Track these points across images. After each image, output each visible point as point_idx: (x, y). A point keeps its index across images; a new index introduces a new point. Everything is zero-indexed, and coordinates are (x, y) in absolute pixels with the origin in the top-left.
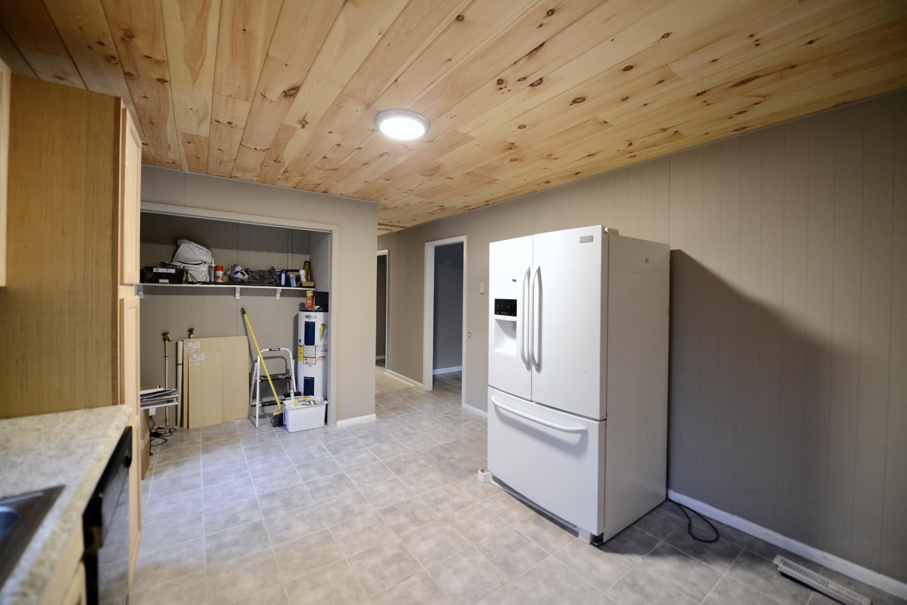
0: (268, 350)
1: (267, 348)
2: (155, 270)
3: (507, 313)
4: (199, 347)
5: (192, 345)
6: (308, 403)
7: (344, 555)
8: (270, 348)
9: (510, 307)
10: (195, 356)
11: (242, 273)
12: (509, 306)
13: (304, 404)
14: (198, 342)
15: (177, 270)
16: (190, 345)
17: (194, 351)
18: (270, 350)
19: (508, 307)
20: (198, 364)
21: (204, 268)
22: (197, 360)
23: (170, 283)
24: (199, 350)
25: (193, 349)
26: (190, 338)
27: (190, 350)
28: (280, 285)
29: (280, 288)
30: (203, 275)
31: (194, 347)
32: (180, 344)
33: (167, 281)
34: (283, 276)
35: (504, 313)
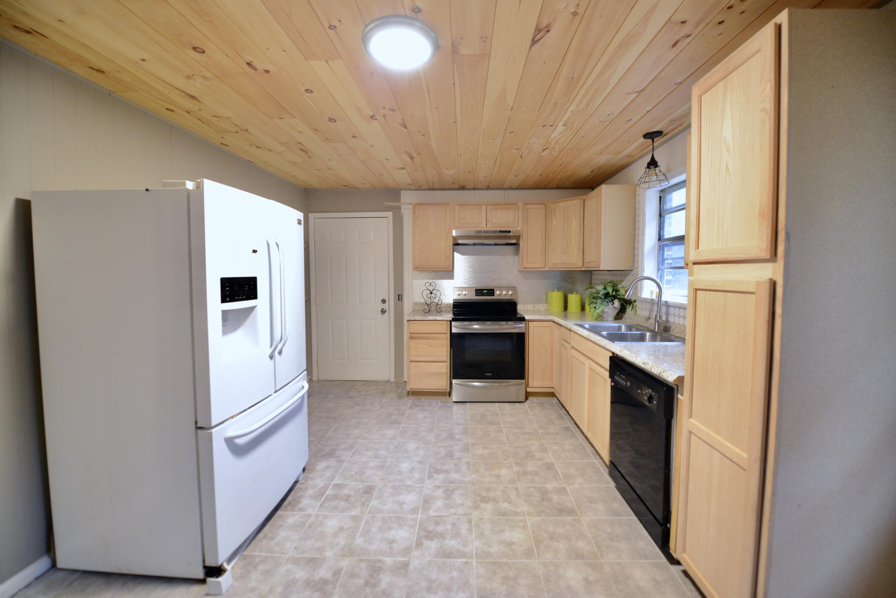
3: (244, 297)
7: (474, 564)
9: (248, 288)
12: (247, 286)
19: (246, 288)
35: (240, 298)
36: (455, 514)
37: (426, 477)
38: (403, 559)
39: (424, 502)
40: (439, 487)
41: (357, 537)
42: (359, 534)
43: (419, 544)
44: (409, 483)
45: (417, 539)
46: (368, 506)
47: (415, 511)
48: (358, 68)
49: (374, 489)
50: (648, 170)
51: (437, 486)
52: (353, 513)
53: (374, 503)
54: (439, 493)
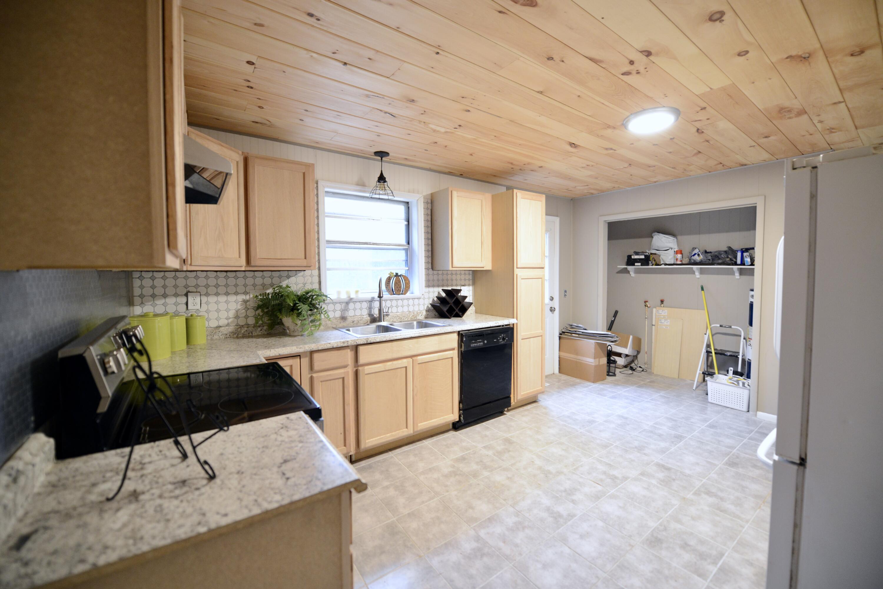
0: (719, 325)
1: (718, 324)
2: (633, 257)
4: (666, 314)
5: (662, 312)
6: (736, 383)
8: (721, 324)
10: (663, 321)
11: (699, 255)
13: (733, 383)
14: (666, 311)
15: (645, 256)
16: (660, 312)
17: (663, 317)
18: (721, 326)
20: (665, 327)
21: (671, 252)
22: (664, 324)
23: (641, 265)
24: (666, 317)
25: (662, 315)
26: (661, 306)
27: (660, 315)
28: (736, 264)
29: (735, 267)
30: (670, 258)
31: (663, 314)
32: (654, 310)
33: (640, 264)
34: (739, 255)
36: (581, 477)
37: (575, 518)
38: (642, 478)
39: (599, 498)
40: (573, 502)
41: (677, 506)
42: (675, 507)
43: (625, 478)
44: (600, 524)
45: (625, 481)
46: (661, 525)
47: (613, 497)
48: (681, 95)
49: (647, 540)
50: (378, 183)
51: (574, 503)
52: (679, 526)
53: (653, 524)
54: (577, 496)
